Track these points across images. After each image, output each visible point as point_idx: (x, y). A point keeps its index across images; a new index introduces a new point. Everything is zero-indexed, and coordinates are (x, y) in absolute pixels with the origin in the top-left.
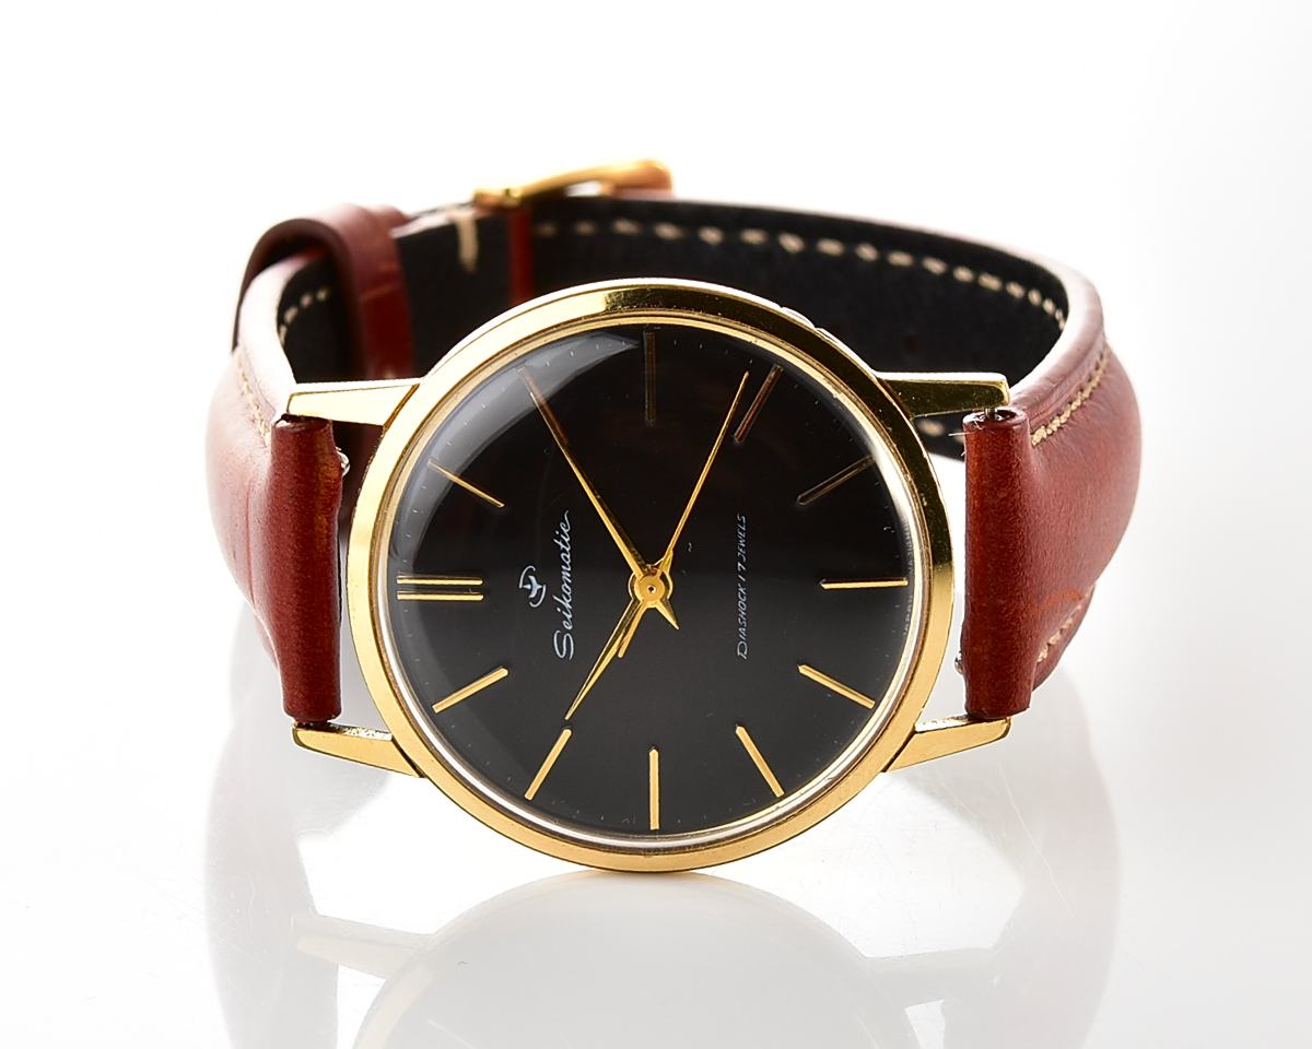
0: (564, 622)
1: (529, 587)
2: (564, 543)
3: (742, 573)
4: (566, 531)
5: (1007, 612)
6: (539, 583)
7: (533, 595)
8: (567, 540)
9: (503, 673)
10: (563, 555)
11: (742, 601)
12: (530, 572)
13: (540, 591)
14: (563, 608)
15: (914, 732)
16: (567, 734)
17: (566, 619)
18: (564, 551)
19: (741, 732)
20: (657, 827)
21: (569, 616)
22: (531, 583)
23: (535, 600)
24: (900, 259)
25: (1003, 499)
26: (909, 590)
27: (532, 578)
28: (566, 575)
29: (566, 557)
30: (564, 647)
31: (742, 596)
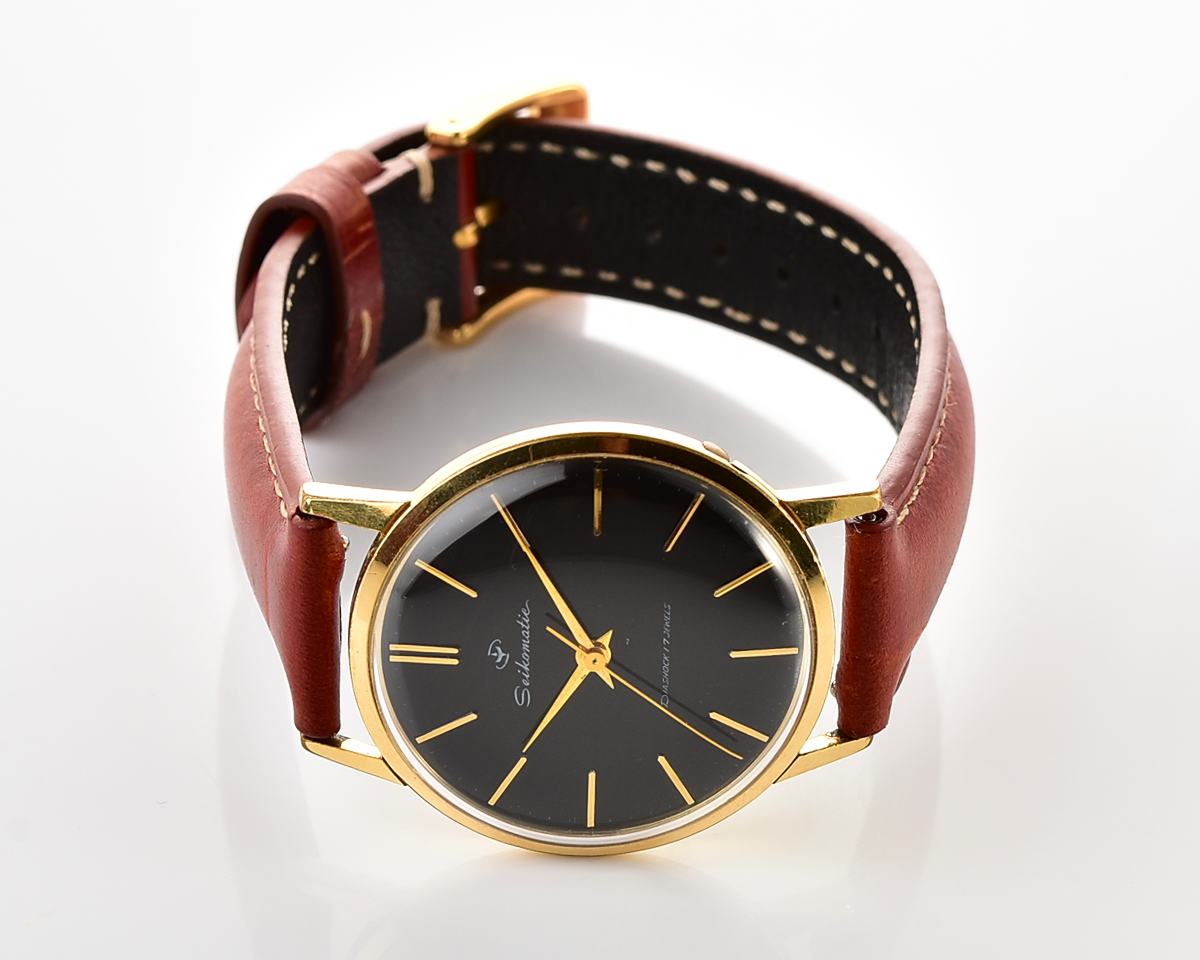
0: (523, 681)
1: (495, 654)
2: (525, 623)
3: (667, 646)
4: (526, 615)
5: (874, 662)
6: (503, 652)
7: (499, 660)
8: (527, 621)
9: (473, 717)
10: (523, 632)
11: (666, 666)
12: (497, 644)
13: (504, 658)
14: (523, 670)
15: (799, 755)
16: (523, 761)
17: (525, 678)
18: (525, 629)
19: (662, 760)
20: (593, 825)
21: (527, 676)
22: (497, 651)
23: (500, 664)
24: (776, 206)
25: (875, 583)
26: (798, 656)
27: (499, 649)
28: (525, 647)
29: (526, 633)
30: (523, 698)
31: (666, 662)
